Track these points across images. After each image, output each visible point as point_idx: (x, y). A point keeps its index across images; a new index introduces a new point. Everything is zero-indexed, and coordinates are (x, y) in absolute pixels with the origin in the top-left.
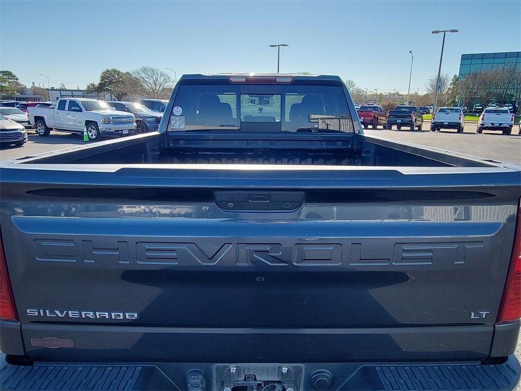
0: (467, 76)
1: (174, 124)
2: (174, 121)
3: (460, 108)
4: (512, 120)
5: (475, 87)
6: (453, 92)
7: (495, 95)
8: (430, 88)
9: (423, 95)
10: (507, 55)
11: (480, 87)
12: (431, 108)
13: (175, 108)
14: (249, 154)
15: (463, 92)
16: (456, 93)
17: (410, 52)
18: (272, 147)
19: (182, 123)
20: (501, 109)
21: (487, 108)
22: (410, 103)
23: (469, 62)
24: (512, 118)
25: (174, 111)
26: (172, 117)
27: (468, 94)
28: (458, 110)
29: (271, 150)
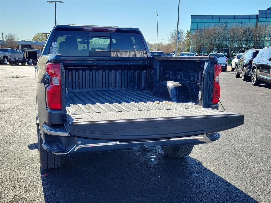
0: (196, 31)
1: (52, 52)
2: (52, 50)
3: (193, 53)
4: (226, 62)
5: (202, 39)
6: (187, 43)
7: (215, 45)
8: (172, 39)
9: (166, 44)
10: (220, 17)
11: (205, 39)
12: (173, 54)
13: (53, 43)
14: (95, 68)
15: (194, 43)
16: (190, 43)
17: (156, 12)
18: (107, 64)
19: (57, 51)
20: (219, 54)
21: (211, 54)
22: (158, 50)
23: (196, 21)
24: (226, 60)
25: (52, 45)
26: (51, 48)
27: (197, 44)
28: (193, 55)
29: (107, 65)
